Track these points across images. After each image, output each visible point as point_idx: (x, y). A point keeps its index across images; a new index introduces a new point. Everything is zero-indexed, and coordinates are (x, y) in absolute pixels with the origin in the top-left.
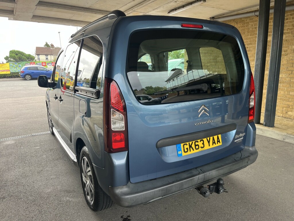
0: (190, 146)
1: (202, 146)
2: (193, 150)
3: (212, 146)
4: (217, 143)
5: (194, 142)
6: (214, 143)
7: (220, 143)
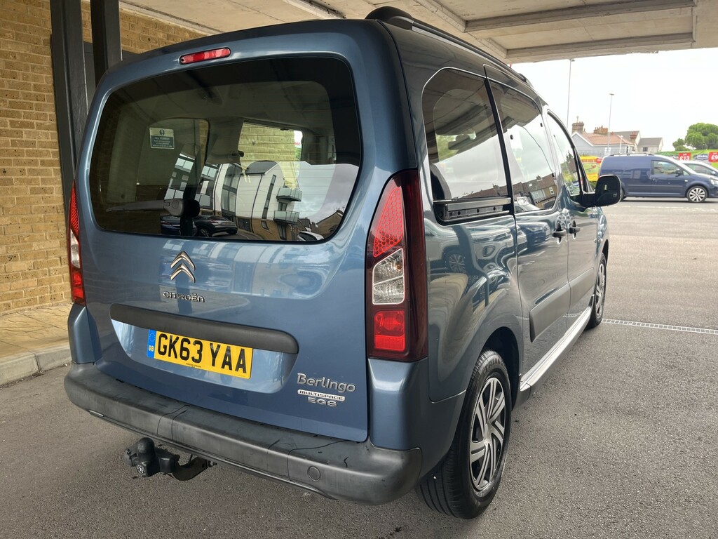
0: (172, 346)
1: (197, 357)
2: (176, 357)
3: (218, 369)
4: (237, 369)
5: (181, 338)
6: (227, 362)
7: (244, 371)
